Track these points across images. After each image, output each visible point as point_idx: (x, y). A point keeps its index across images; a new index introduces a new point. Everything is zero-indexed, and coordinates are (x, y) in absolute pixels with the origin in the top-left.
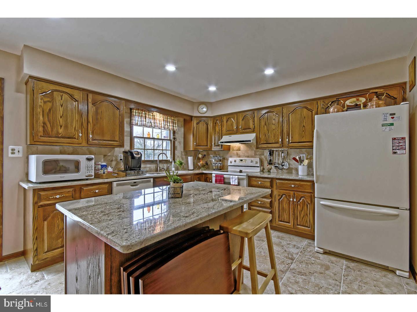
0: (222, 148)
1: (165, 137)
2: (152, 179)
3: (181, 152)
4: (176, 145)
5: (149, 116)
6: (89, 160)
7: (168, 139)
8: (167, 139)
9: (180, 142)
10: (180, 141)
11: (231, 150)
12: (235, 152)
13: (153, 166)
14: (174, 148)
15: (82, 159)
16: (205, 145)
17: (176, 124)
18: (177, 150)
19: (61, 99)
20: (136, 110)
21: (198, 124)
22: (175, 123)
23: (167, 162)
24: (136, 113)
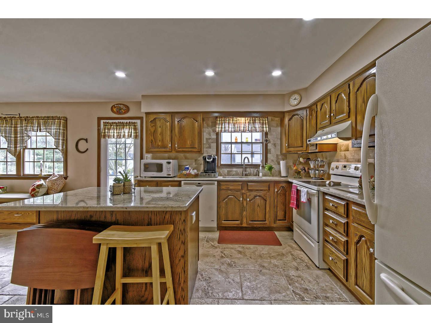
0: (316, 149)
1: (256, 140)
2: (217, 182)
3: (277, 155)
4: (268, 148)
5: (233, 121)
6: (169, 163)
7: (261, 142)
8: (259, 142)
9: (275, 145)
10: (274, 143)
11: (338, 151)
12: (343, 153)
13: (240, 170)
14: (266, 152)
15: (164, 162)
16: (300, 146)
17: (266, 125)
18: (270, 154)
19: (160, 123)
20: (220, 118)
21: (290, 120)
22: (265, 123)
23: (256, 166)
24: (219, 121)
